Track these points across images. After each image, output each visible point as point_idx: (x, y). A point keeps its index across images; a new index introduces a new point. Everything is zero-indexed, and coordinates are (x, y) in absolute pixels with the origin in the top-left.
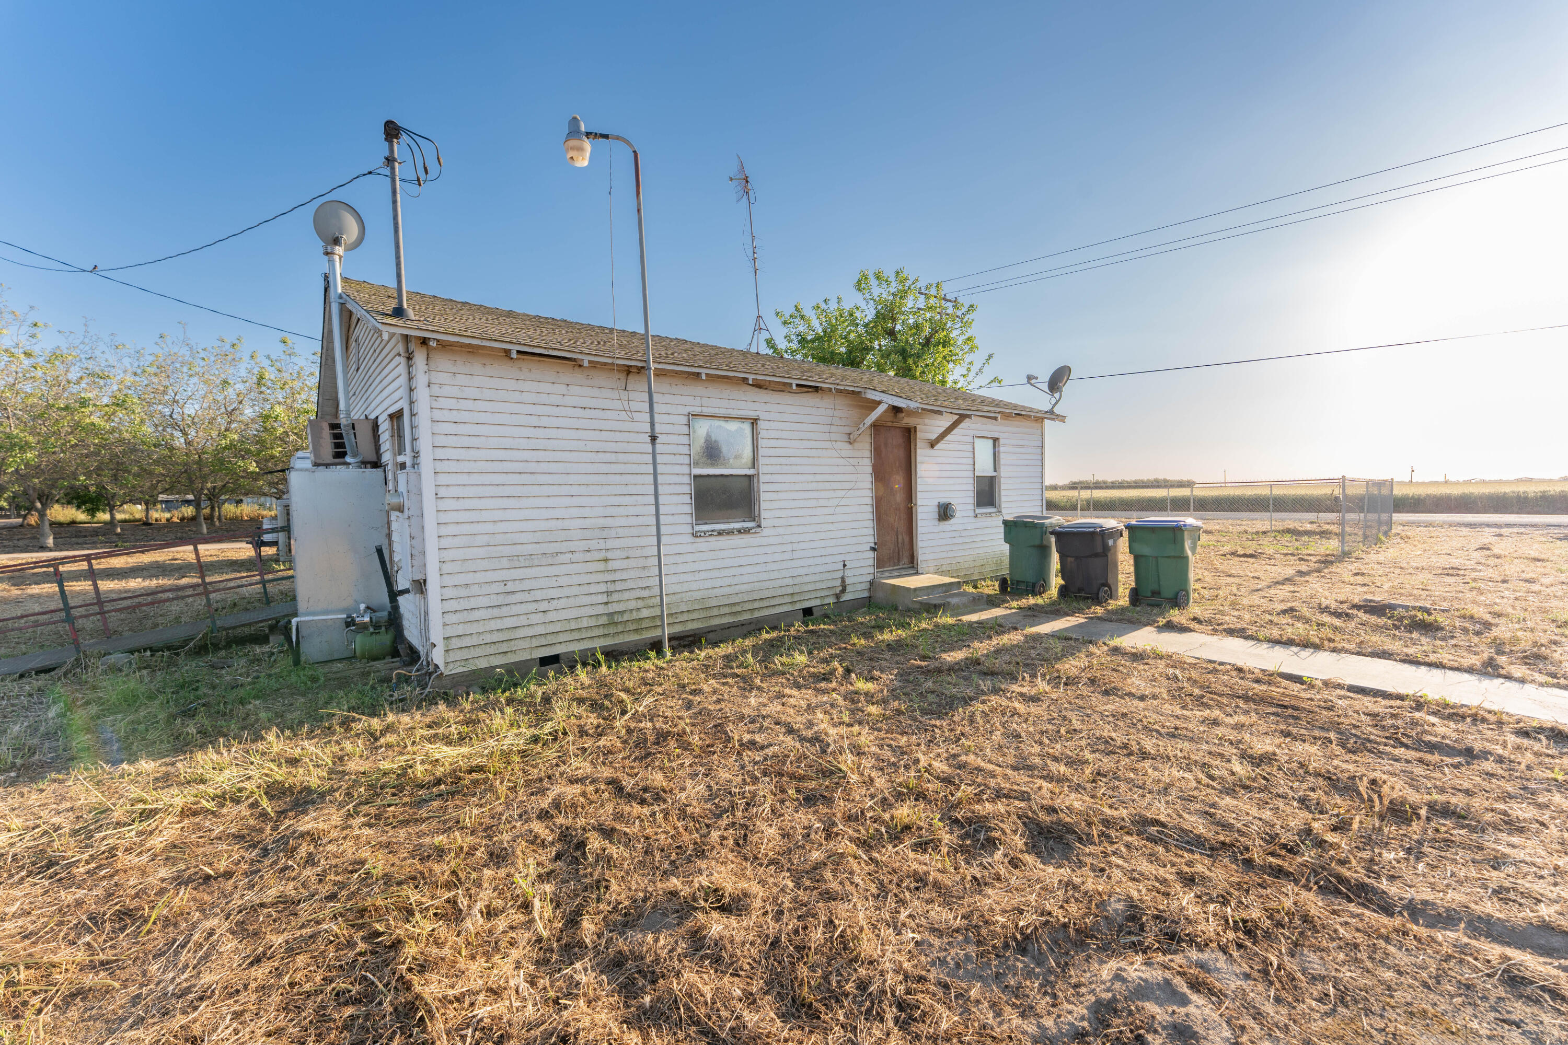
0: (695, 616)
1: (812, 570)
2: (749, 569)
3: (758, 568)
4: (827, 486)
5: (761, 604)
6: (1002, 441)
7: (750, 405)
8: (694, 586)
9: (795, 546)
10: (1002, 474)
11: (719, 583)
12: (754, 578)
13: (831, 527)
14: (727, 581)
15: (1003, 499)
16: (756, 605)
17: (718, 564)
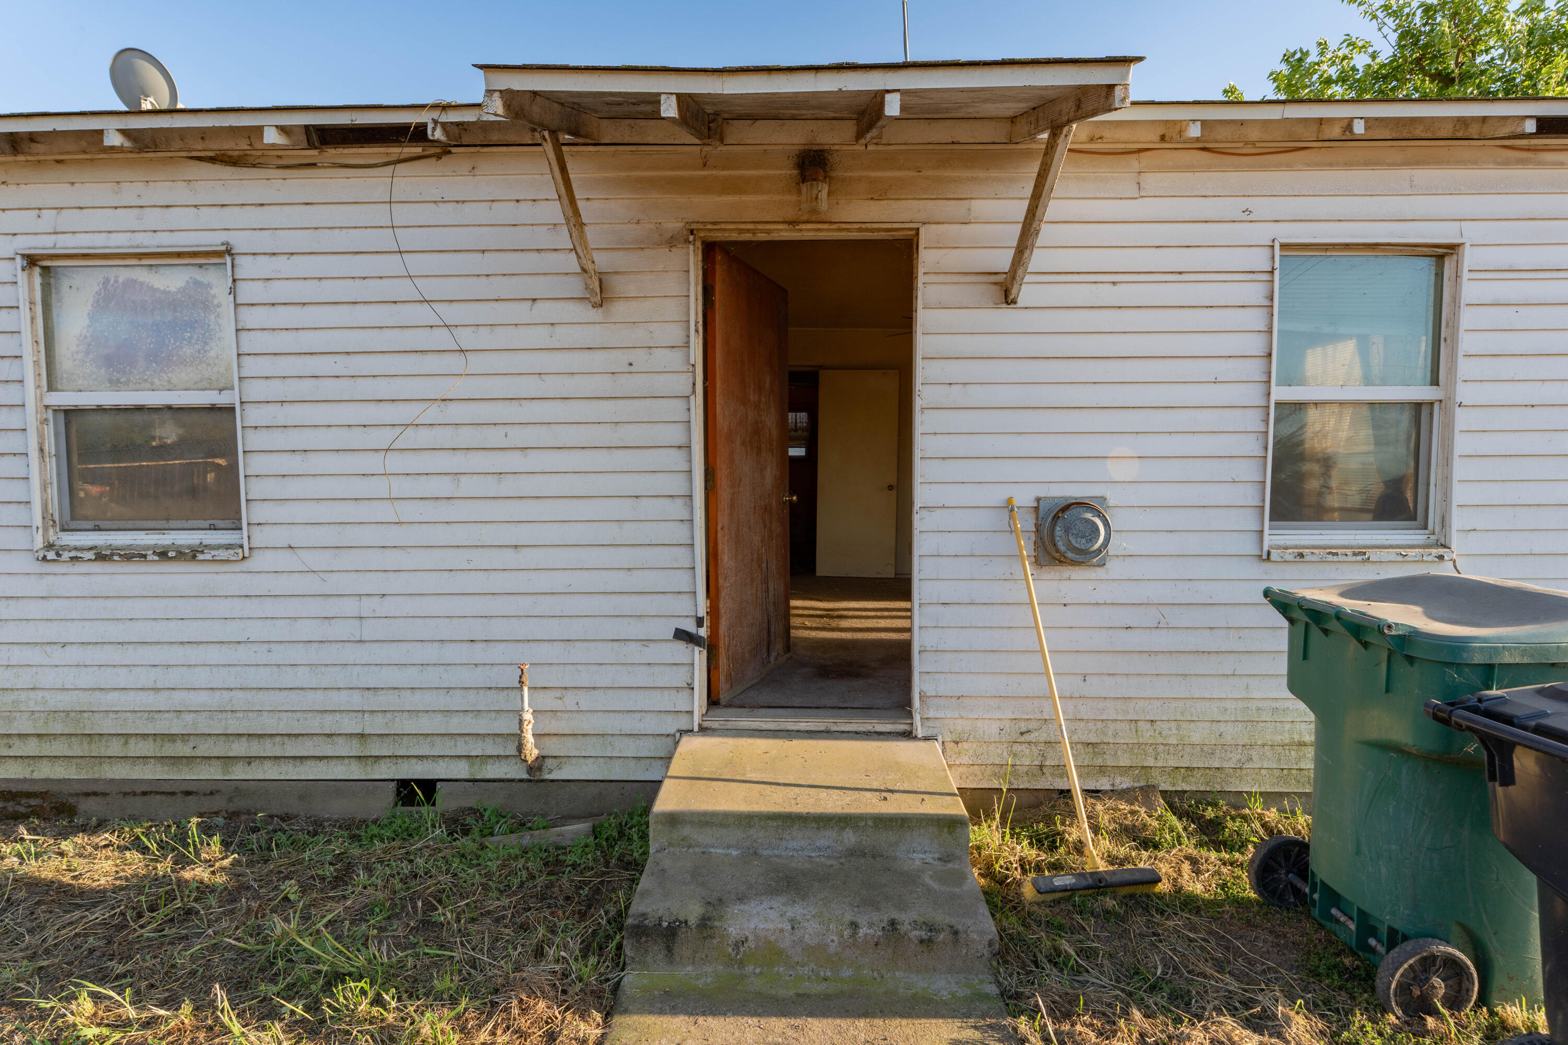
0: (58, 748)
1: (432, 677)
2: (213, 655)
3: (242, 654)
4: (494, 437)
5: (255, 749)
6: (1470, 258)
7: (209, 217)
8: (48, 679)
9: (368, 606)
10: (1464, 393)
11: (122, 678)
12: (222, 678)
13: (509, 558)
14: (146, 678)
15: (1460, 494)
16: (239, 748)
17: (115, 632)
